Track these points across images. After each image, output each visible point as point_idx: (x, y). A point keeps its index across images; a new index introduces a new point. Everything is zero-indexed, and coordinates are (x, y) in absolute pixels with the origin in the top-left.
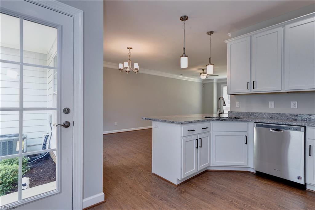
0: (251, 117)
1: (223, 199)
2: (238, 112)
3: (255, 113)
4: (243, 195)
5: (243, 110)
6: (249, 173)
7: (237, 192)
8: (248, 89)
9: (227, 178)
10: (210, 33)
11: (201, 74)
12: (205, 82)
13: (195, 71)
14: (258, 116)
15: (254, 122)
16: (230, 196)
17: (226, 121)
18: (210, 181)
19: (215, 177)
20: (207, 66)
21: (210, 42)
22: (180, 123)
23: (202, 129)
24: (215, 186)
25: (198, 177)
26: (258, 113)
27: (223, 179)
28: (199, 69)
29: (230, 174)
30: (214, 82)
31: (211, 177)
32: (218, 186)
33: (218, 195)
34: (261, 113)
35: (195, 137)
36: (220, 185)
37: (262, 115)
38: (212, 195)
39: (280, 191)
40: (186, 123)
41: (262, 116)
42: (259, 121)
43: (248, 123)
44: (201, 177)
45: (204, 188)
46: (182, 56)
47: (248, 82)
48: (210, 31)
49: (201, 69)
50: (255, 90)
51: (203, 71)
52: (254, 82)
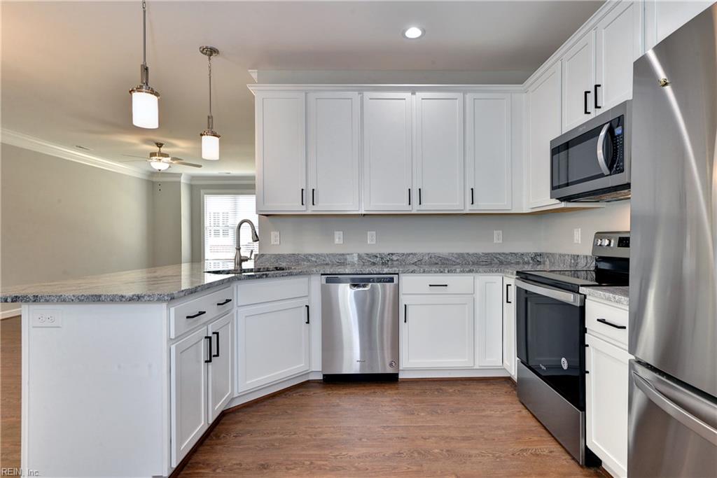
0: (304, 265)
1: (292, 467)
2: (276, 255)
3: (310, 255)
4: (324, 437)
5: (287, 249)
6: (313, 384)
7: (310, 435)
8: (303, 204)
9: (276, 413)
10: (211, 52)
11: (153, 155)
12: (155, 179)
13: (134, 144)
14: (316, 262)
15: (322, 274)
16: (303, 453)
17: (270, 277)
18: (242, 438)
19: (250, 423)
20: (203, 137)
21: (210, 75)
22: (166, 298)
23: (218, 304)
24: (261, 446)
25: (207, 441)
26: (316, 255)
27: (271, 419)
28: (147, 142)
29: (279, 401)
30: (182, 181)
31: (239, 427)
32: (267, 440)
33: (278, 464)
34: (322, 255)
35: (202, 332)
36: (271, 437)
38: (265, 471)
39: (371, 399)
40: (182, 294)
42: (332, 270)
43: (309, 276)
44: (214, 438)
45: (237, 464)
46: (139, 89)
47: (303, 190)
48: (209, 46)
49: (154, 142)
50: (315, 208)
51: (160, 147)
52: (313, 190)
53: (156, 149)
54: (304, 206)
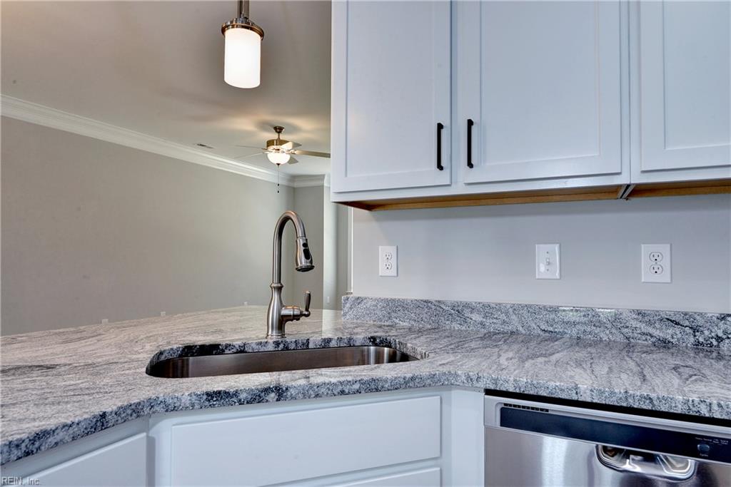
2: (388, 301)
8: (440, 167)
11: (270, 143)
26: (483, 306)
28: (263, 127)
30: (325, 184)
37: (503, 317)
41: (504, 322)
43: (445, 394)
47: (440, 127)
49: (271, 126)
50: (475, 175)
51: (279, 133)
52: (470, 123)
53: (274, 136)
54: (446, 172)
